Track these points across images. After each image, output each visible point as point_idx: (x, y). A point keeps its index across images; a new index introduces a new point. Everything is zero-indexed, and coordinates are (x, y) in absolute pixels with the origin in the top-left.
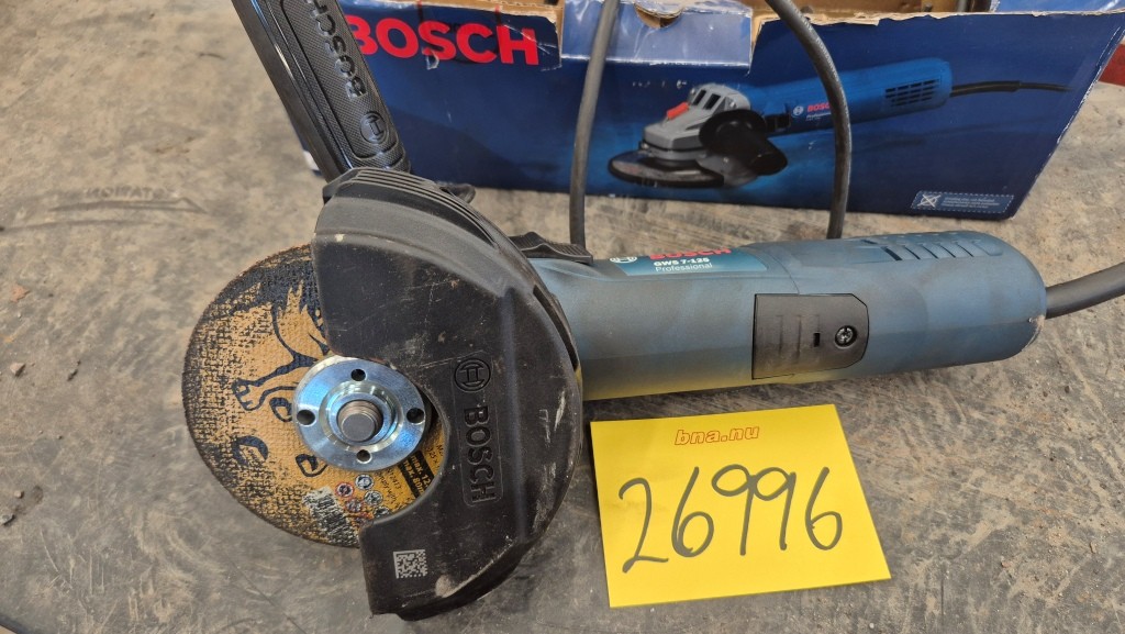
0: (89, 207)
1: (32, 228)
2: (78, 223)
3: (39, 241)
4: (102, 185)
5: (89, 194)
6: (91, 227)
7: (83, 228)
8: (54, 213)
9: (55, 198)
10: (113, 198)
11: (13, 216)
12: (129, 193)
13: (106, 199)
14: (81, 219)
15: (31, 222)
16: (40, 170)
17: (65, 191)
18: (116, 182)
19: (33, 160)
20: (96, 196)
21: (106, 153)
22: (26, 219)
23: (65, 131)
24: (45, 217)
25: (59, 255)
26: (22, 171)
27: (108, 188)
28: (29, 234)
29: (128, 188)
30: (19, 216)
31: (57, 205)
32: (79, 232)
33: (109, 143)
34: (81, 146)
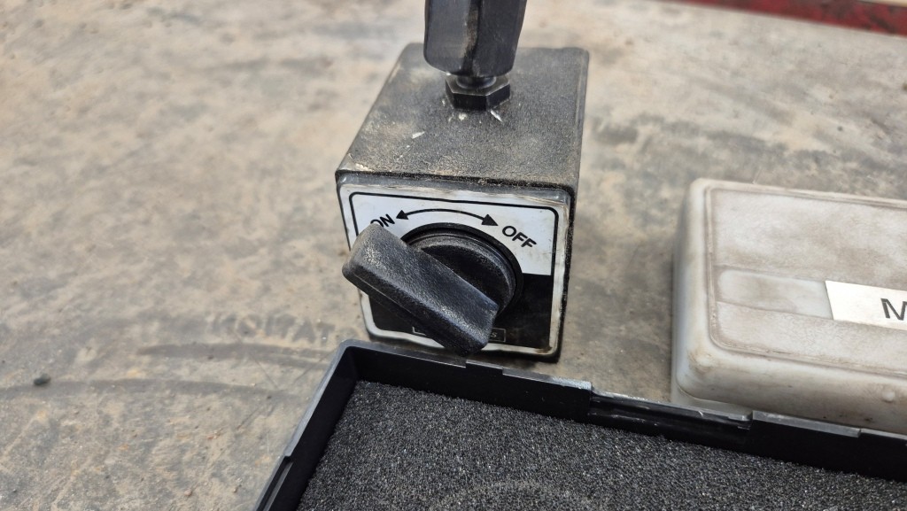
0: (214, 353)
1: (100, 386)
2: (188, 387)
3: (107, 421)
4: (242, 311)
5: (216, 328)
6: (214, 401)
7: (199, 401)
8: (146, 359)
9: (155, 327)
10: (261, 339)
11: (70, 357)
12: (291, 333)
13: (247, 340)
14: (196, 378)
15: (101, 374)
16: (136, 270)
17: (173, 314)
18: (267, 306)
19: (128, 251)
20: (230, 331)
21: (253, 251)
22: (94, 365)
23: (189, 207)
24: (128, 366)
25: (141, 461)
26: (108, 269)
27: (252, 318)
28: (90, 401)
29: (291, 321)
30: (84, 357)
31: (154, 343)
32: (188, 410)
33: (259, 233)
34: (212, 234)
